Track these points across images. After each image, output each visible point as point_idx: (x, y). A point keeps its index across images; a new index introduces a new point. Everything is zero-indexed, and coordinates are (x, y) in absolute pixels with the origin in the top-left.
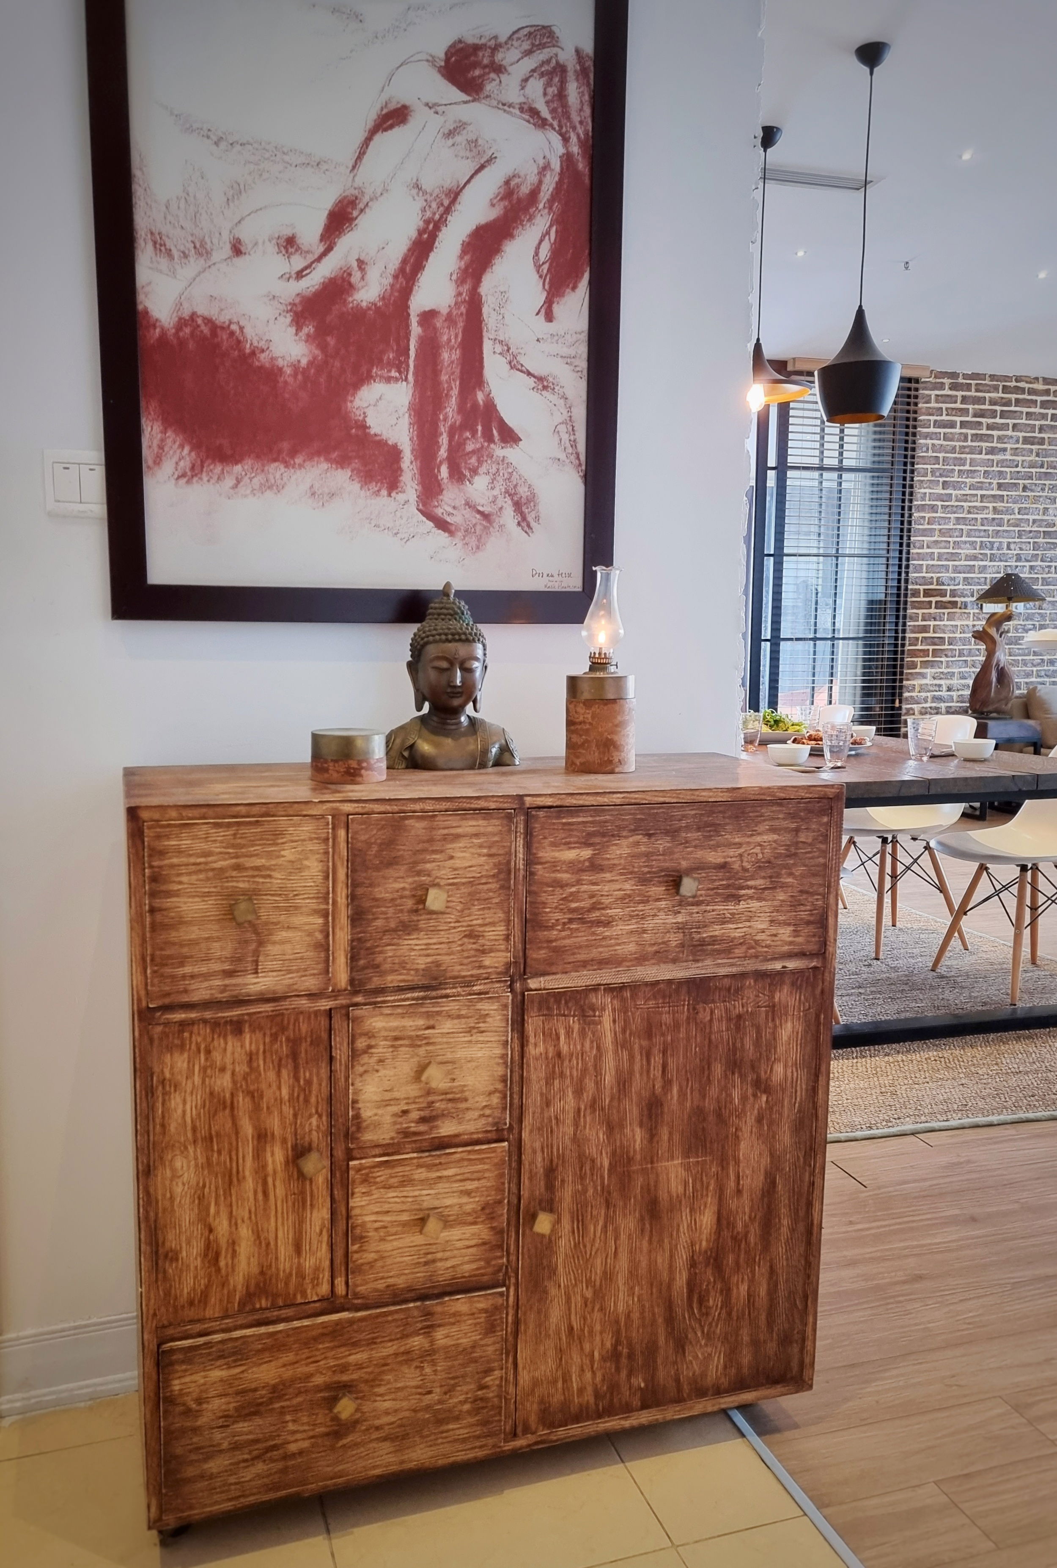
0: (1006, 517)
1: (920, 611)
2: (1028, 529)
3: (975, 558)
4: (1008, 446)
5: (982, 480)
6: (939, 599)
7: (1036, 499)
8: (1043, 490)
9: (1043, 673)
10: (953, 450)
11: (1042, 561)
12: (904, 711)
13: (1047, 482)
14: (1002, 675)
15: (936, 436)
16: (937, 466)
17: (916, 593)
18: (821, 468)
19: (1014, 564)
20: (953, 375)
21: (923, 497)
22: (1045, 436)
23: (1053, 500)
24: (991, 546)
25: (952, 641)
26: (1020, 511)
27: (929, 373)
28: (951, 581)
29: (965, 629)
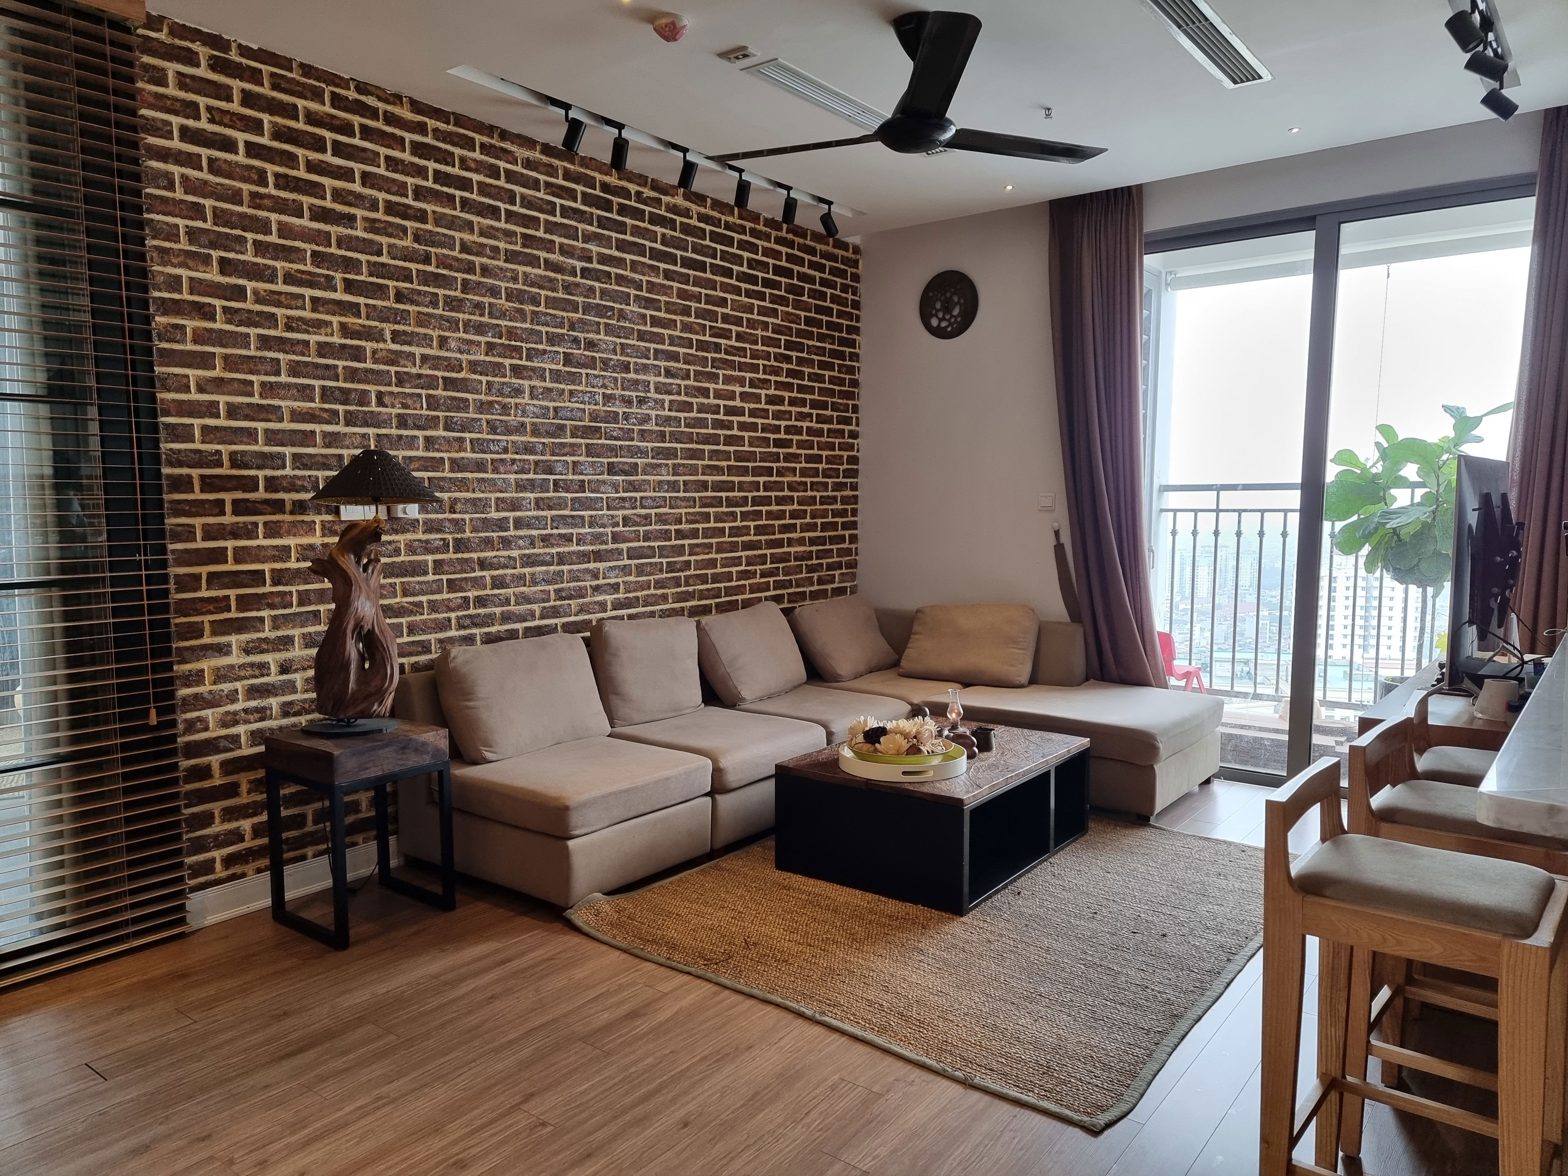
0: (369, 346)
1: (197, 521)
2: (414, 371)
3: (310, 417)
4: (359, 213)
5: (309, 268)
6: (239, 495)
7: (423, 320)
8: (434, 304)
9: (468, 622)
10: (235, 197)
11: (447, 428)
12: (181, 727)
13: (441, 292)
15: (191, 160)
16: (199, 224)
17: (182, 484)
19: (394, 432)
20: (215, 41)
21: (175, 283)
22: (429, 207)
23: (454, 325)
24: (345, 396)
25: (279, 577)
26: (396, 336)
27: (154, 22)
28: (266, 460)
29: (305, 551)
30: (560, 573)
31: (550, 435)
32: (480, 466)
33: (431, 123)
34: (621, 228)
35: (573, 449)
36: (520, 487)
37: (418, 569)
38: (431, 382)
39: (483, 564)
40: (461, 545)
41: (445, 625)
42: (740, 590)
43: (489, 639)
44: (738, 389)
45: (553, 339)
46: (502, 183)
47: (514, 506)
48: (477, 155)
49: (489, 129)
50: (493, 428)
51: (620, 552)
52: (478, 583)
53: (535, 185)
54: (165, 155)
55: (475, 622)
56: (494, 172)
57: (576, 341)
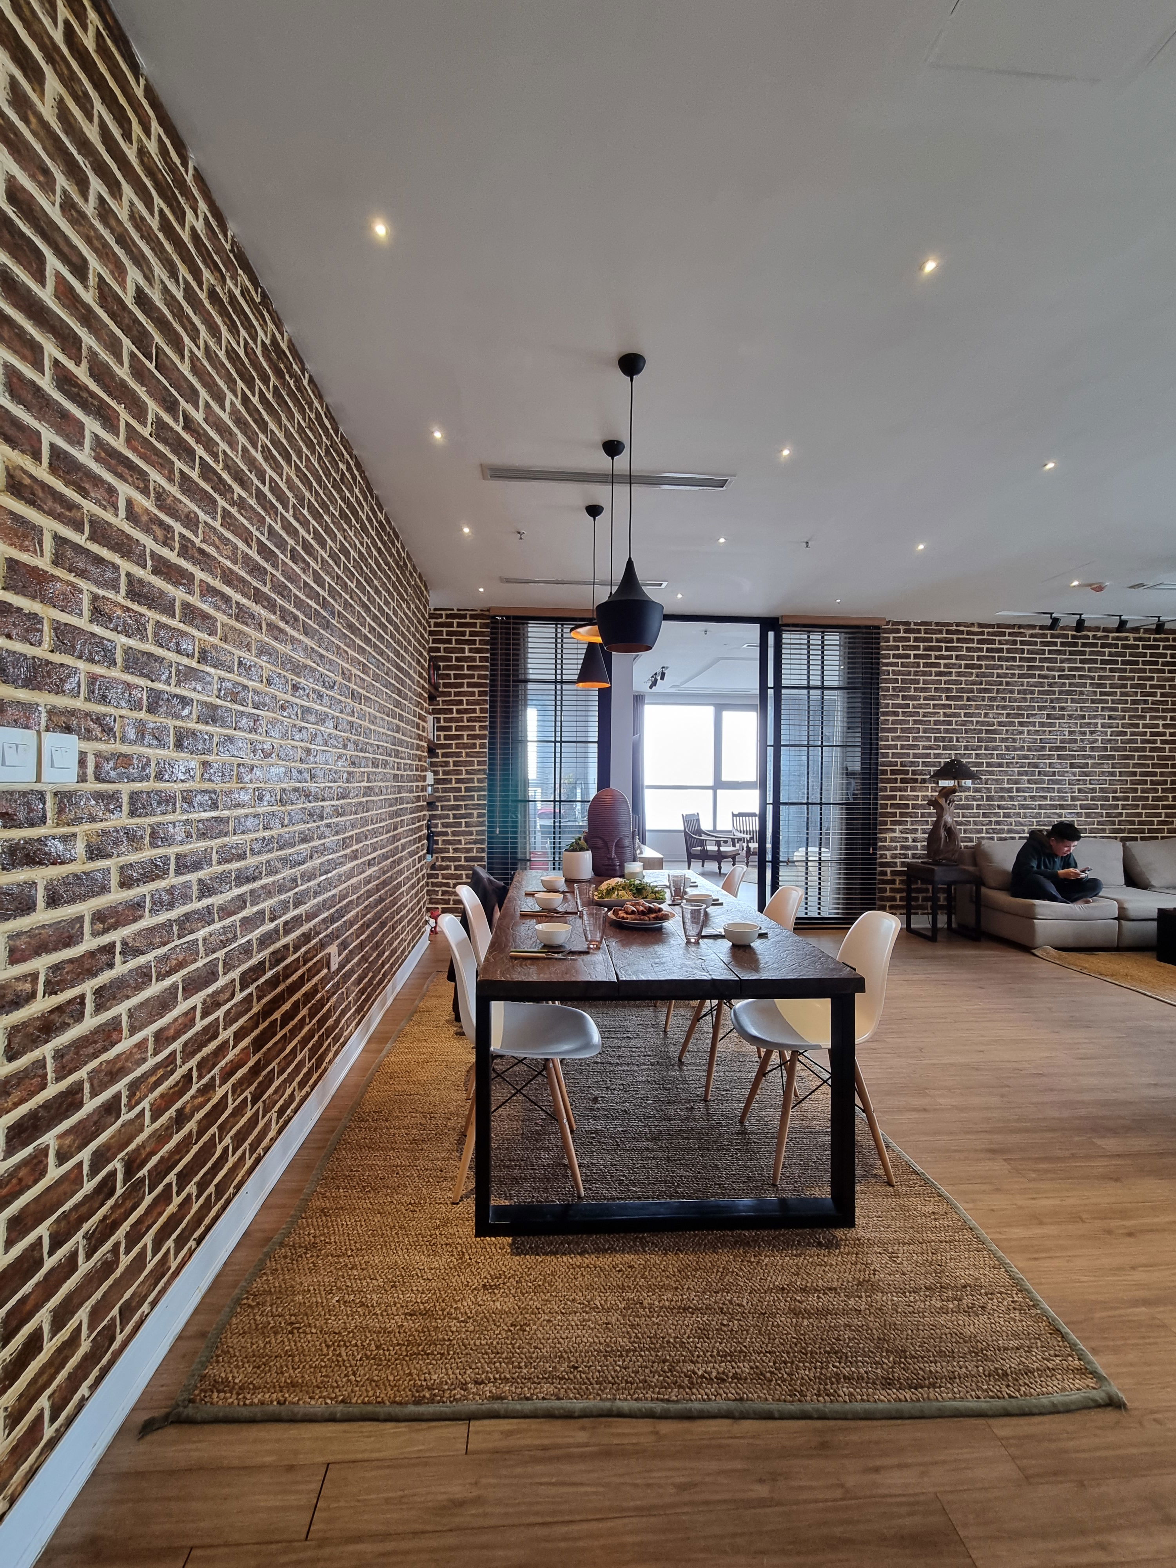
0: (954, 719)
1: (888, 785)
2: (973, 727)
3: (930, 748)
4: (953, 670)
5: (934, 694)
6: (903, 776)
7: (978, 707)
8: (983, 700)
10: (909, 674)
11: (986, 750)
12: (879, 856)
13: (986, 695)
14: (949, 831)
15: (896, 664)
16: (896, 685)
17: (884, 772)
18: (809, 688)
19: (963, 752)
20: (907, 623)
21: (887, 705)
22: (983, 663)
23: (992, 707)
24: (943, 739)
25: (914, 807)
26: (966, 715)
27: (888, 623)
28: (912, 764)
29: (924, 798)
30: (1040, 814)
31: (1036, 751)
32: (1000, 765)
33: (986, 630)
34: (1083, 653)
35: (1050, 757)
36: (1020, 774)
37: (970, 807)
38: (980, 731)
39: (999, 807)
40: (989, 798)
41: (980, 831)
42: (1161, 831)
43: (1000, 839)
44: (1161, 722)
45: (1040, 708)
46: (1018, 646)
47: (1016, 782)
48: (1007, 638)
49: (1013, 626)
50: (1007, 748)
51: (1076, 806)
52: (997, 815)
53: (1035, 643)
54: (887, 664)
55: (995, 831)
56: (1015, 643)
57: (1054, 708)
